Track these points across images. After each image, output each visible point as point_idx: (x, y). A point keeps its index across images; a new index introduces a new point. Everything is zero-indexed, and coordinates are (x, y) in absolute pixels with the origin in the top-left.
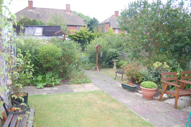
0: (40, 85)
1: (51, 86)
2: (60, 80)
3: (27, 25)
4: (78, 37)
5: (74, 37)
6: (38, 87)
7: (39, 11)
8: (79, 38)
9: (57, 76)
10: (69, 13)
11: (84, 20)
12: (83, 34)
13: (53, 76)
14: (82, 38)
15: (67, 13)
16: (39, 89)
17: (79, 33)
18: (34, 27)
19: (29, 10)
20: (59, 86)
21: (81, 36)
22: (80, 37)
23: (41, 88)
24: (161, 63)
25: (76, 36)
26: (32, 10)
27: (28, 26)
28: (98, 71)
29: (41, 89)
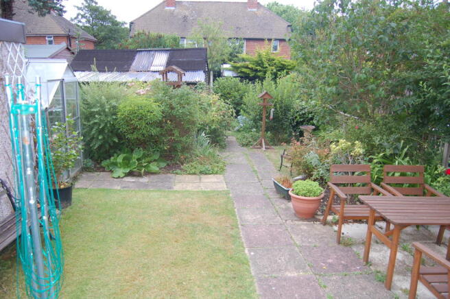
0: (120, 172)
1: (140, 175)
2: (163, 165)
3: (140, 48)
4: (251, 69)
5: (244, 70)
6: (115, 175)
7: (188, 9)
8: (254, 73)
9: (156, 157)
10: (255, 10)
11: (289, 26)
12: (263, 63)
13: (145, 156)
14: (260, 71)
15: (249, 10)
16: (115, 180)
17: (256, 61)
18: (153, 53)
19: (167, 8)
20: (156, 176)
21: (259, 68)
22: (256, 71)
23: (119, 177)
24: (349, 143)
25: (247, 67)
26: (173, 8)
27: (141, 51)
28: (264, 149)
29: (119, 179)
